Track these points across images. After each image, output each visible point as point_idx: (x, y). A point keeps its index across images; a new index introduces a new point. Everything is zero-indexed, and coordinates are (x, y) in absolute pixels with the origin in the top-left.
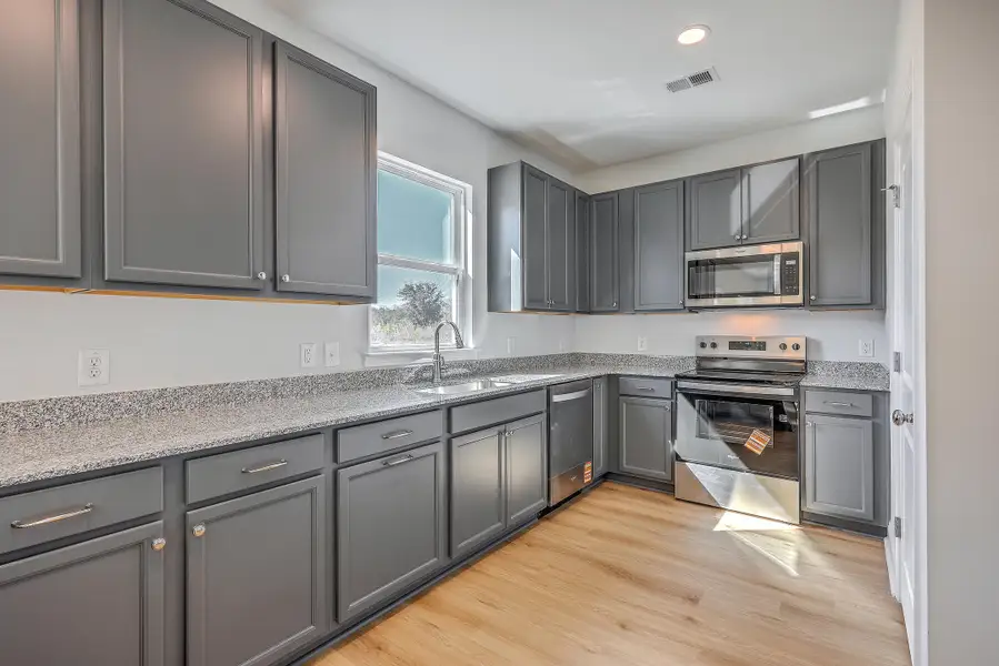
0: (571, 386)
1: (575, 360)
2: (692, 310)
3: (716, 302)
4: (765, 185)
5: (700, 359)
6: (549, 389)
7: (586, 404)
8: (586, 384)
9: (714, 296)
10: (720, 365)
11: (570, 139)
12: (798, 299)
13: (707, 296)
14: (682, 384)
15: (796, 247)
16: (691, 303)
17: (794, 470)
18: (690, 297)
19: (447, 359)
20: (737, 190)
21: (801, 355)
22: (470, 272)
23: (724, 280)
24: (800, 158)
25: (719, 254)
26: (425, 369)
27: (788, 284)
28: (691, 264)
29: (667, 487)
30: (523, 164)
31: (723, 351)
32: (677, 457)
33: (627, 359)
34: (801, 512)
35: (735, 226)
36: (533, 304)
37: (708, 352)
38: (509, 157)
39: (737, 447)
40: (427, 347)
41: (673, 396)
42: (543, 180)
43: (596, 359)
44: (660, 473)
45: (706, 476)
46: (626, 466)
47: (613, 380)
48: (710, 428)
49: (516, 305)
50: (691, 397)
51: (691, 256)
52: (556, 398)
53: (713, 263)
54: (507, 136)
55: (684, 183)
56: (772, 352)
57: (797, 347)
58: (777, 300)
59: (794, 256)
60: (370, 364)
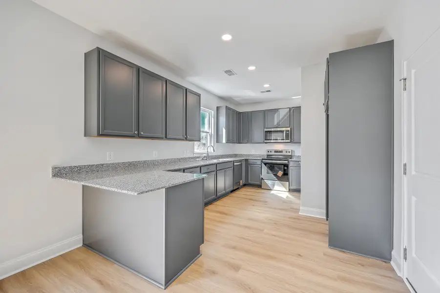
0: (237, 161)
1: (236, 156)
2: (266, 143)
3: (272, 141)
4: (283, 113)
5: (268, 155)
6: (234, 162)
7: (241, 165)
8: (240, 161)
9: (271, 140)
10: (273, 157)
11: (236, 99)
12: (289, 141)
13: (270, 140)
14: (263, 161)
15: (289, 129)
16: (265, 141)
17: (288, 180)
18: (266, 140)
19: (210, 154)
20: (276, 115)
21: (290, 154)
22: (213, 133)
23: (273, 136)
24: (290, 108)
25: (273, 130)
26: (205, 157)
27: (287, 138)
28: (266, 132)
29: (259, 186)
30: (226, 107)
31: (273, 153)
32: (262, 179)
33: (249, 155)
34: (289, 189)
35: (276, 123)
36: (229, 141)
37: (270, 153)
38: (223, 104)
39: (276, 175)
40: (205, 151)
41: (261, 164)
42: (230, 110)
43: (241, 155)
44: (258, 183)
45: (269, 183)
46: (250, 182)
47: (246, 160)
48: (270, 171)
49: (224, 141)
50: (265, 164)
51: (265, 130)
52: (235, 164)
53: (271, 131)
54: (222, 98)
55: (264, 111)
56: (284, 153)
57: (289, 152)
58: (285, 141)
59: (288, 131)
60: (195, 155)
